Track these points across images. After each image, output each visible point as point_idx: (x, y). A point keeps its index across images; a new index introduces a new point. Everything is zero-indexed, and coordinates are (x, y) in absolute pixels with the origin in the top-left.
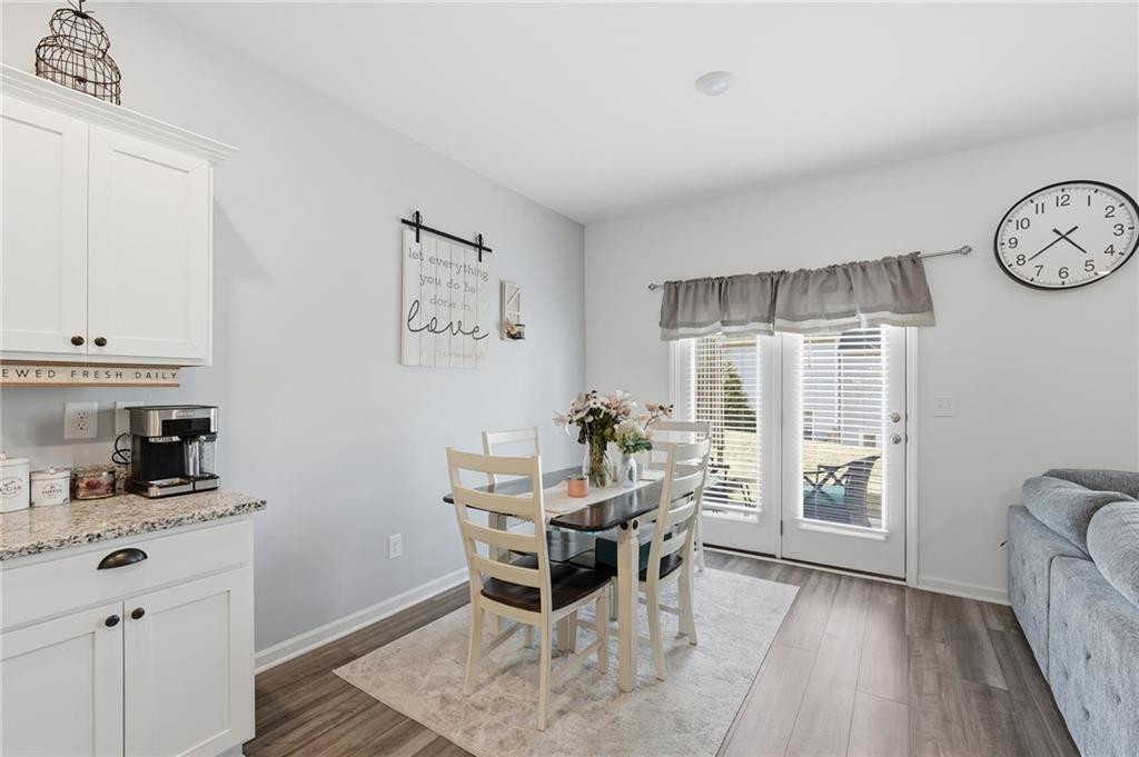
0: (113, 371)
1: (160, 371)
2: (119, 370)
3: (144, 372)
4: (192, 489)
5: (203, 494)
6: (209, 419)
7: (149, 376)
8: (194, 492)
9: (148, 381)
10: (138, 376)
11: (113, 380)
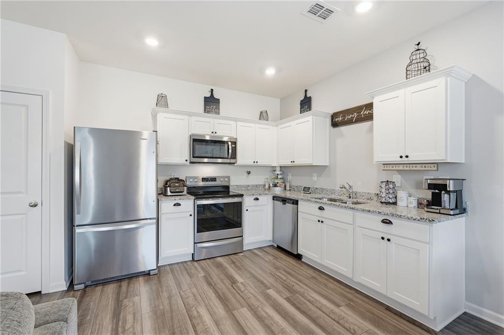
0: (414, 165)
1: (429, 165)
2: (416, 165)
3: (424, 165)
4: (439, 212)
5: (443, 215)
6: (447, 185)
7: (425, 167)
8: (440, 213)
9: (425, 169)
10: (422, 167)
11: (414, 169)
